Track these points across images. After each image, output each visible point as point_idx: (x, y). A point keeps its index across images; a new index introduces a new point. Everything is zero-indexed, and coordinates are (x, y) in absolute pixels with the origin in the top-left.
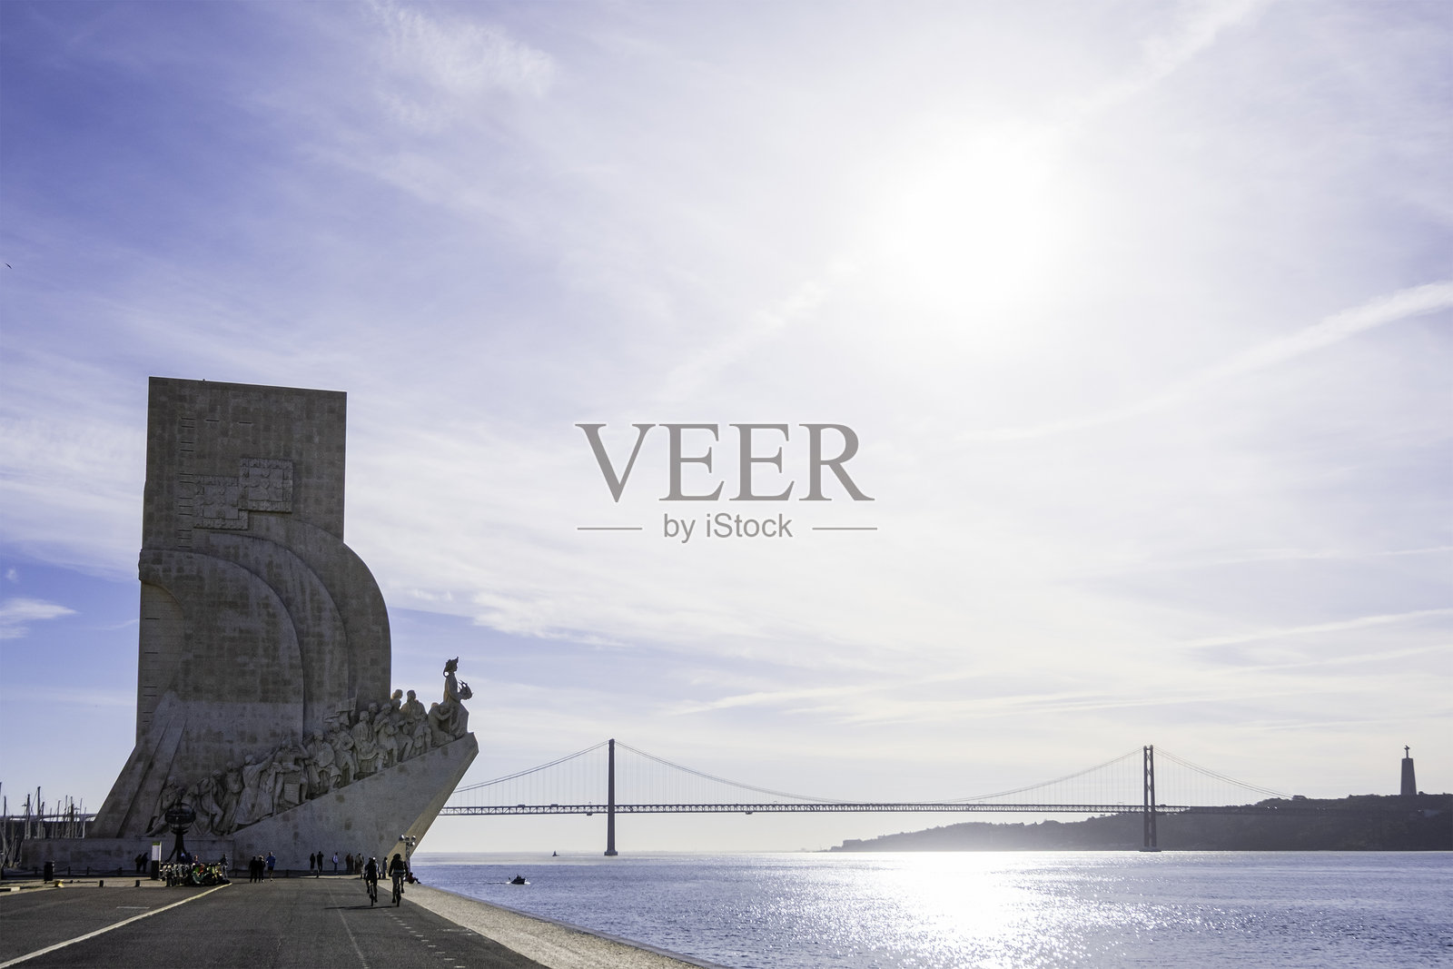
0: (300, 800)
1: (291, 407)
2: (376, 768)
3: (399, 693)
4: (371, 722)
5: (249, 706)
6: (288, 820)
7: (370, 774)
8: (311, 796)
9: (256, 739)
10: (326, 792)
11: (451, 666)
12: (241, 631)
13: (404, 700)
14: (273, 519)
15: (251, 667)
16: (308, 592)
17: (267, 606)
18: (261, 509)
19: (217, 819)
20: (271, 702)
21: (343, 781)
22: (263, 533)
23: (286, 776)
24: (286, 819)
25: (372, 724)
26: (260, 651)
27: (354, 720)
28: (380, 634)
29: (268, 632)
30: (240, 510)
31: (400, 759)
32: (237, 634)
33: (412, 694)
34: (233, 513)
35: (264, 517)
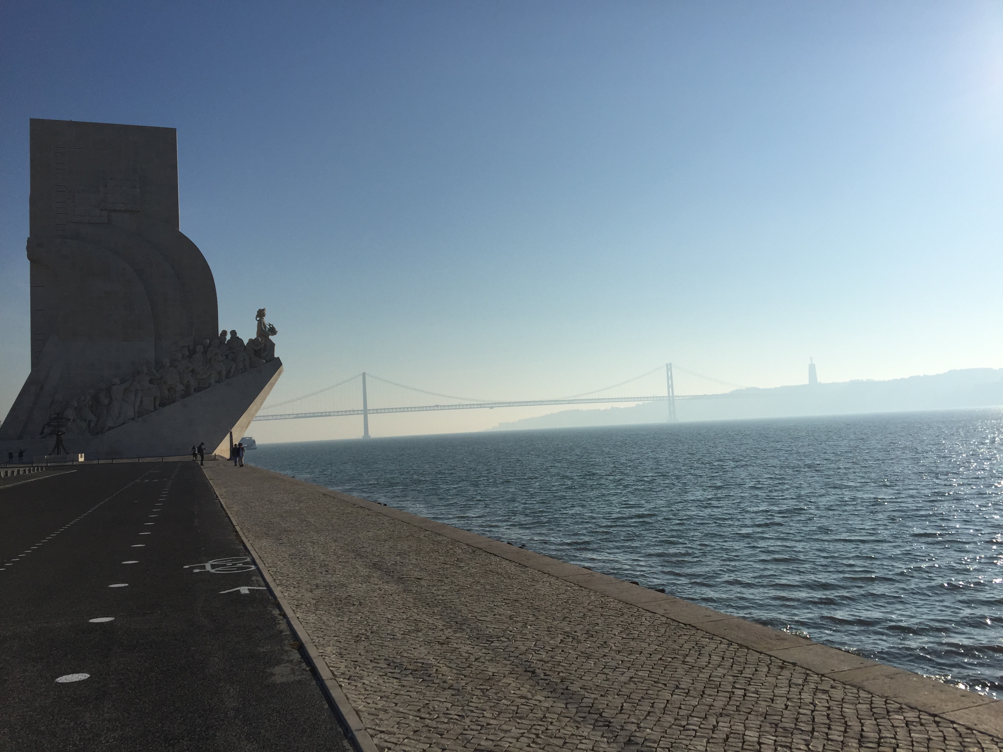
0: (155, 408)
2: (210, 384)
3: (224, 333)
4: (205, 352)
5: (114, 344)
6: (146, 422)
7: (206, 388)
8: (162, 405)
9: (120, 367)
10: (174, 402)
11: (261, 314)
13: (228, 337)
14: (126, 215)
17: (124, 275)
18: (117, 209)
19: (92, 425)
20: (130, 341)
21: (186, 394)
22: (118, 225)
23: (144, 391)
24: (144, 421)
25: (206, 354)
27: (192, 352)
30: (101, 210)
31: (227, 377)
33: (233, 333)
34: (97, 212)
35: (119, 214)
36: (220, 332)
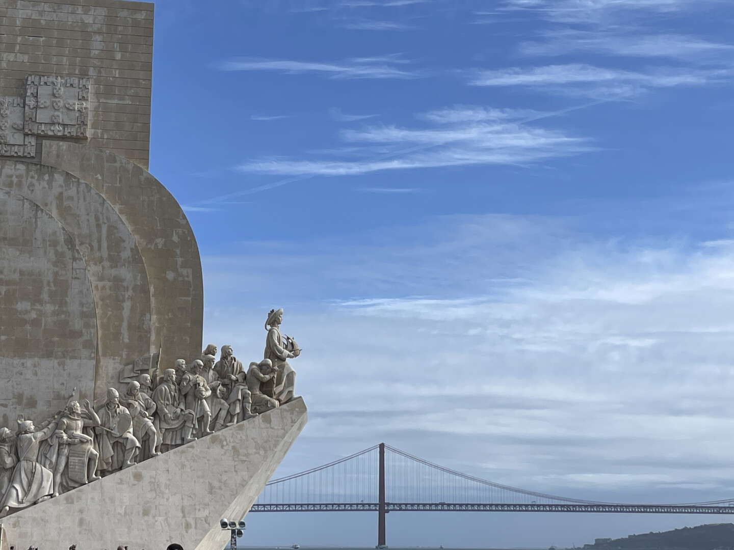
1: (89, 20)
5: (29, 363)
6: (72, 503)
9: (36, 402)
10: (121, 469)
11: (274, 320)
12: (22, 273)
14: (64, 145)
15: (34, 315)
16: (104, 229)
17: (54, 243)
18: (50, 133)
20: (56, 358)
22: (52, 161)
23: (72, 447)
24: (69, 501)
26: (45, 296)
28: (190, 279)
29: (56, 274)
30: (26, 135)
32: (16, 276)
33: (226, 353)
34: (18, 139)
35: (54, 144)
36: (204, 348)
